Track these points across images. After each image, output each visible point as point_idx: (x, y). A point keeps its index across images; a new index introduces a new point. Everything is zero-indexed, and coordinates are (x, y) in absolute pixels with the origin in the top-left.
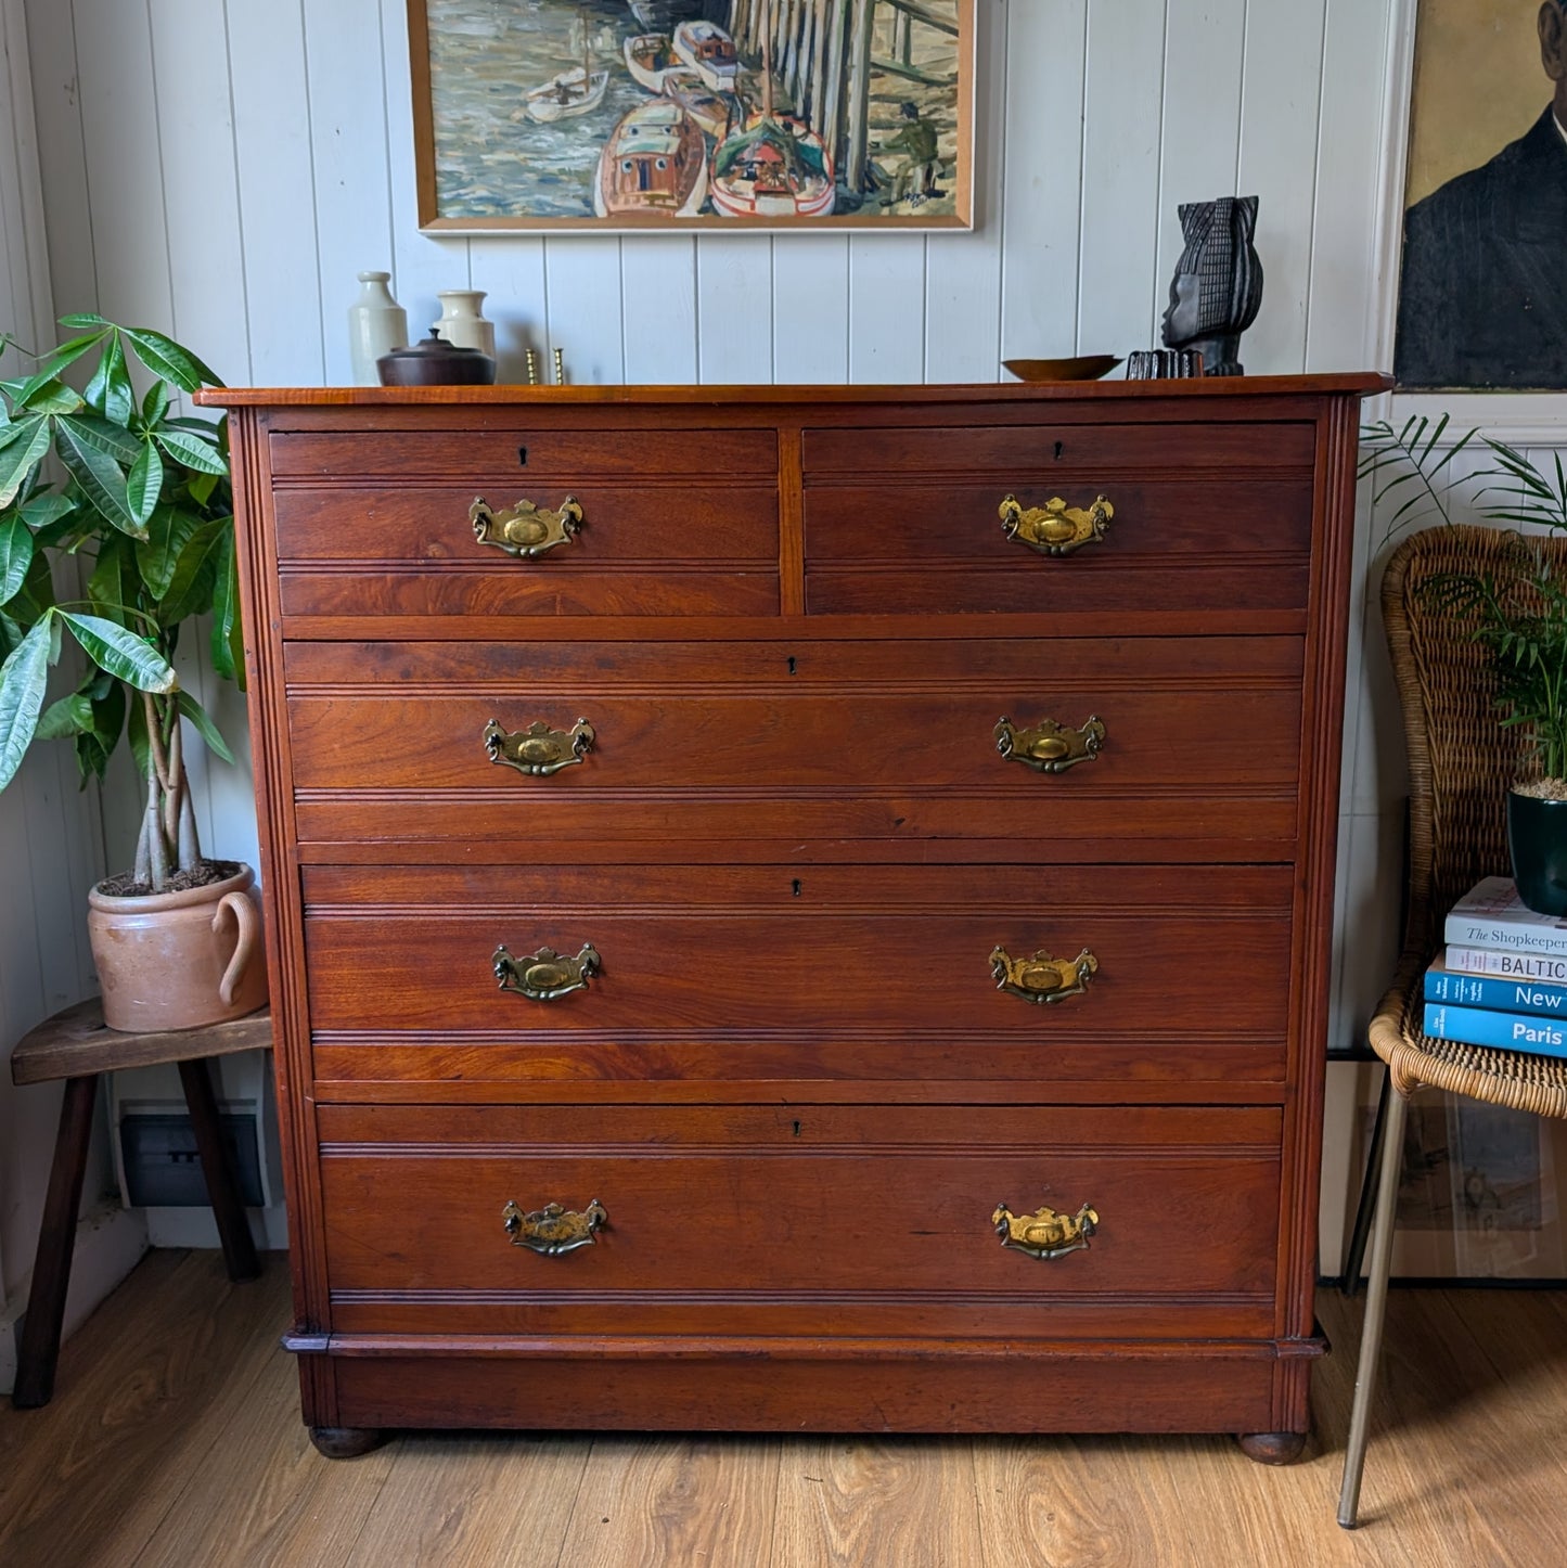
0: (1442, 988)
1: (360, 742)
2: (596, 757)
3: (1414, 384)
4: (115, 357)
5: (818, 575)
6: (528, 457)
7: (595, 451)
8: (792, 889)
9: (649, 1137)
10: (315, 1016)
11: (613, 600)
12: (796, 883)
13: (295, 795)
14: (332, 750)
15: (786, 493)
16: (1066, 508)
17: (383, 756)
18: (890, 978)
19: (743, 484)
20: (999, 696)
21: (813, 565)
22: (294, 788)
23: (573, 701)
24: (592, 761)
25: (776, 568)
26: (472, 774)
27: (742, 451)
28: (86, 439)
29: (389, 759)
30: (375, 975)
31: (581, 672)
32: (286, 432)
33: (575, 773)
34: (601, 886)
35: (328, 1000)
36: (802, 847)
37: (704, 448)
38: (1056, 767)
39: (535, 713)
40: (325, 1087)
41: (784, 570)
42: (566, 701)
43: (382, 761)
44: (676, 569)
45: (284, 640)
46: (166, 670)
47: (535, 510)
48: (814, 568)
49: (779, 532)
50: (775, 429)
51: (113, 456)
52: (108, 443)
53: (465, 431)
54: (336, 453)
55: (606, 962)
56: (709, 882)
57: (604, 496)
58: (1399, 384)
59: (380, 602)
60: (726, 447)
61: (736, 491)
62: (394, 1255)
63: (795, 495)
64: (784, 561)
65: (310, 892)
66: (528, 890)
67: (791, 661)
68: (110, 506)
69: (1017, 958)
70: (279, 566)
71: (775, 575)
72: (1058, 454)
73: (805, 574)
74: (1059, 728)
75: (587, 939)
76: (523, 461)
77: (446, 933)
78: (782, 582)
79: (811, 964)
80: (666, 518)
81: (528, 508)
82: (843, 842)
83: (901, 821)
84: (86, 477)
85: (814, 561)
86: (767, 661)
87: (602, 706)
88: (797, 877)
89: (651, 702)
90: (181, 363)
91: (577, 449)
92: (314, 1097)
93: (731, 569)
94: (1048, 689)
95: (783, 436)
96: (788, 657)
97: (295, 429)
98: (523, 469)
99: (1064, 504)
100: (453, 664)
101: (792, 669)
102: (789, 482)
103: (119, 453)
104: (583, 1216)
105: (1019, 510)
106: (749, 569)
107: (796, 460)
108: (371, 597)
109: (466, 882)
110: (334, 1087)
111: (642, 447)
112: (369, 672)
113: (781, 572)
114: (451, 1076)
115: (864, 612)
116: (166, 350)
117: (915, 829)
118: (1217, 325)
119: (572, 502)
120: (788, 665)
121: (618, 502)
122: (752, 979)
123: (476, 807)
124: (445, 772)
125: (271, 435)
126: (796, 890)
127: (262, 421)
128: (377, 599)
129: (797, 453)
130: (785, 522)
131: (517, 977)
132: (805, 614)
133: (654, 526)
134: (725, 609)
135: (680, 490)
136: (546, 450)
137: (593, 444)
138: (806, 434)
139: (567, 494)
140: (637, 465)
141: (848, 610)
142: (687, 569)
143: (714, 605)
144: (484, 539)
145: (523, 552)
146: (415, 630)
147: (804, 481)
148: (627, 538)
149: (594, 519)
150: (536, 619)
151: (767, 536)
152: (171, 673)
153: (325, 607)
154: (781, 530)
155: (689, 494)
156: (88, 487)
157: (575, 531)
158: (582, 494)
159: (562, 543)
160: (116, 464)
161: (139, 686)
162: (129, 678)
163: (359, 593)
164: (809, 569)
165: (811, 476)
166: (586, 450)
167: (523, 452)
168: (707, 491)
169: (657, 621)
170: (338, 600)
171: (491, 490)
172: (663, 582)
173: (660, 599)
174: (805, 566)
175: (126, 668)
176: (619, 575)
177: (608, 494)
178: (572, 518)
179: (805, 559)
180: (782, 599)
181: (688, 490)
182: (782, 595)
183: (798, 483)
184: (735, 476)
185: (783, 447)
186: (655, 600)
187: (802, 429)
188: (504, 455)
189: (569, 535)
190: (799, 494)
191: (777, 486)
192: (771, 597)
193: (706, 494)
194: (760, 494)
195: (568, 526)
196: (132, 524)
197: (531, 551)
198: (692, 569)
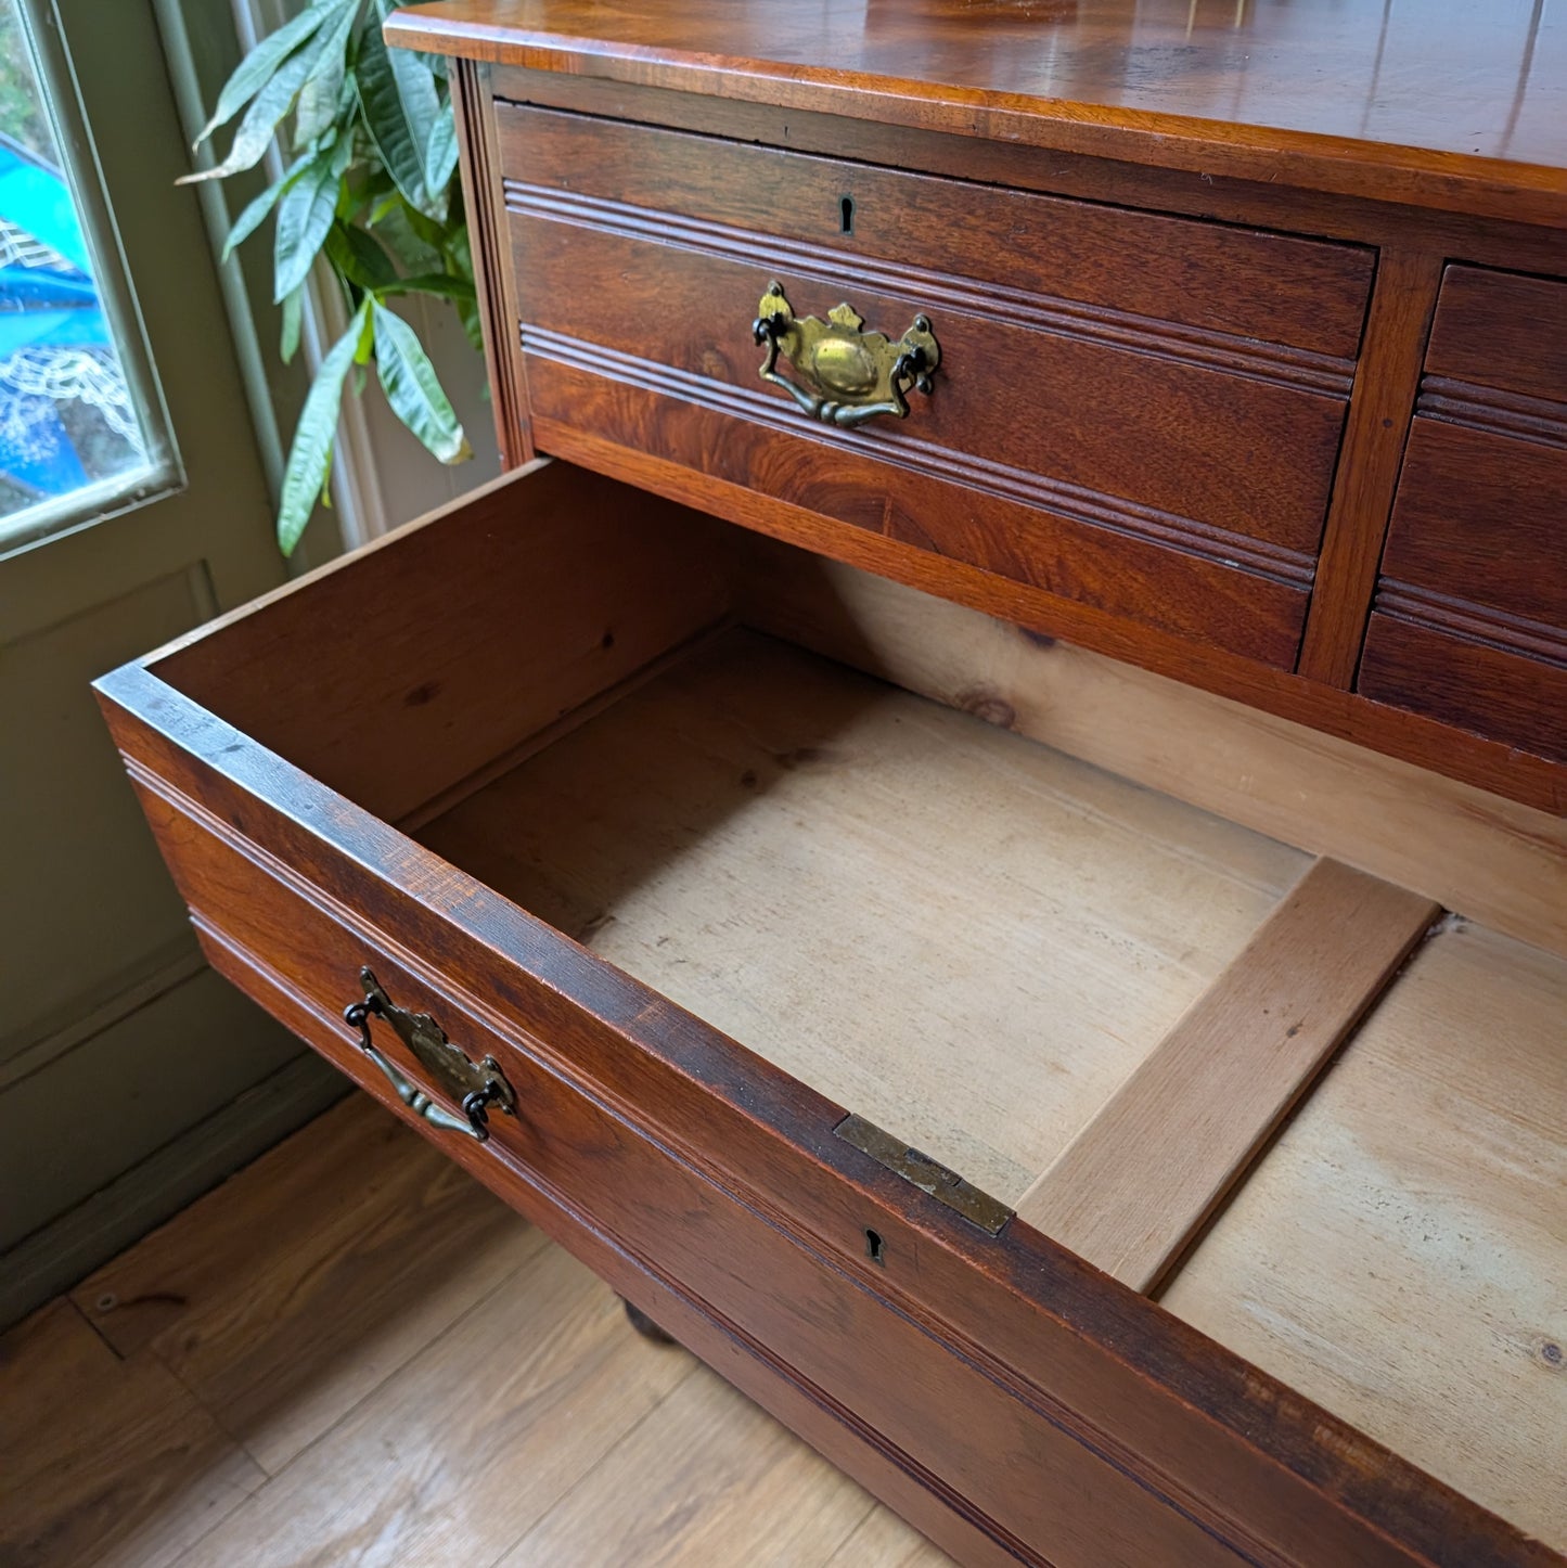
5: (1403, 619)
6: (854, 218)
7: (974, 229)
11: (977, 538)
15: (1367, 412)
19: (1270, 366)
21: (1396, 592)
25: (1310, 575)
27: (1282, 289)
32: (514, 103)
37: (1191, 266)
41: (1326, 583)
44: (1097, 511)
45: (536, 449)
46: (454, 427)
47: (860, 329)
48: (1398, 600)
49: (1330, 500)
50: (1376, 250)
53: (757, 143)
54: (576, 153)
57: (981, 328)
59: (641, 430)
60: (1246, 273)
61: (1250, 379)
63: (1387, 423)
64: (1330, 567)
68: (406, 158)
70: (522, 332)
71: (1302, 589)
73: (1373, 605)
76: (847, 226)
78: (1315, 607)
80: (1093, 403)
81: (848, 322)
85: (1397, 586)
91: (940, 216)
93: (1210, 544)
95: (1389, 270)
97: (525, 99)
98: (845, 239)
106: (1250, 557)
107: (1413, 333)
108: (630, 418)
111: (1063, 237)
113: (1319, 587)
115: (1494, 734)
119: (922, 328)
121: (1005, 346)
125: (496, 103)
127: (484, 78)
128: (637, 425)
129: (1418, 320)
130: (1350, 478)
132: (1354, 691)
133: (1067, 414)
134: (1182, 622)
135: (1127, 350)
136: (886, 210)
137: (971, 213)
138: (1452, 272)
139: (915, 309)
140: (1048, 276)
141: (1458, 717)
142: (1121, 518)
143: (1164, 608)
144: (771, 369)
145: (826, 410)
146: (686, 490)
147: (1420, 391)
148: (1015, 425)
149: (960, 370)
150: (855, 530)
151: (1300, 498)
152: (459, 434)
153: (576, 416)
154: (1338, 494)
155: (1148, 365)
156: (380, 126)
157: (924, 388)
158: (941, 315)
159: (888, 413)
160: (430, 81)
161: (428, 442)
162: (417, 428)
163: (616, 408)
164: (1385, 597)
165: (1440, 383)
166: (956, 224)
167: (847, 206)
168: (1186, 364)
169: (1049, 599)
170: (589, 410)
171: (795, 273)
172: (1071, 529)
173: (1060, 563)
174: (1377, 590)
175: (415, 415)
176: (996, 494)
177: (987, 326)
178: (915, 363)
179: (1378, 576)
180: (1307, 643)
181: (1147, 355)
182: (1309, 636)
183: (1404, 394)
184: (1255, 343)
185: (1386, 298)
186: (1052, 561)
187: (1447, 261)
188: (816, 205)
189: (900, 396)
190: (1399, 421)
191: (1350, 393)
192: (1285, 632)
193: (1183, 372)
194: (1308, 402)
195: (901, 381)
196: (425, 193)
197: (842, 413)
198: (1129, 520)
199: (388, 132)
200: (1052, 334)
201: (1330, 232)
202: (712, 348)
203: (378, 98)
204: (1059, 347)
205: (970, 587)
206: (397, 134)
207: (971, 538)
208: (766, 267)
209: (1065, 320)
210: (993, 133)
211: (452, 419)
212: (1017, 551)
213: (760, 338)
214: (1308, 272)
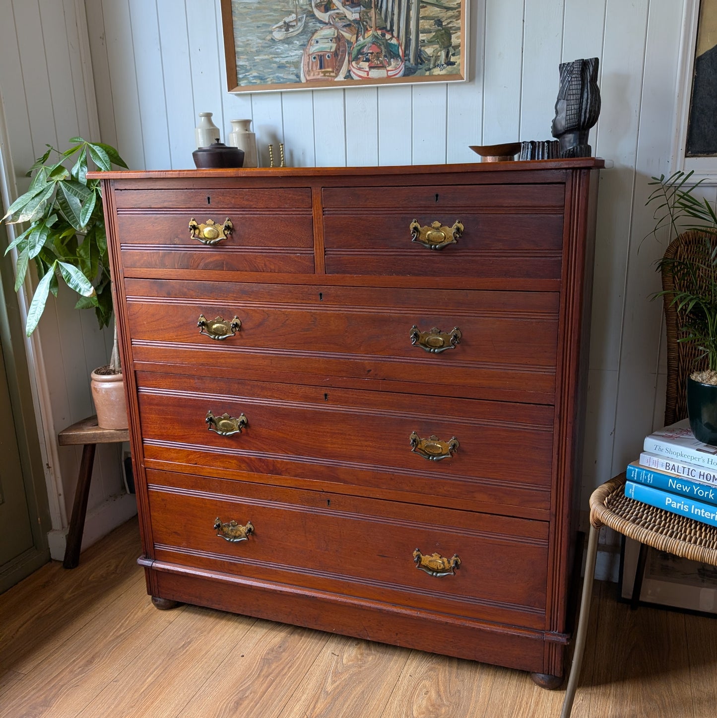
0: (634, 474)
1: (154, 321)
2: (242, 333)
3: (698, 152)
4: (84, 156)
5: (330, 255)
6: (210, 201)
7: (237, 198)
8: (324, 398)
9: (270, 498)
10: (143, 433)
11: (247, 265)
12: (326, 395)
13: (132, 342)
14: (144, 324)
15: (316, 217)
16: (441, 226)
17: (162, 328)
18: (366, 441)
19: (298, 213)
20: (412, 315)
21: (328, 251)
22: (131, 339)
23: (233, 308)
24: (241, 335)
25: (313, 252)
26: (195, 337)
27: (297, 198)
28: (69, 191)
29: (164, 329)
30: (164, 418)
31: (235, 295)
32: (121, 190)
33: (235, 340)
34: (247, 389)
35: (148, 427)
36: (328, 379)
37: (280, 197)
38: (436, 351)
39: (218, 313)
40: (148, 461)
41: (316, 253)
42: (229, 308)
43: (162, 330)
44: (271, 251)
45: (124, 278)
46: (91, 287)
47: (214, 224)
48: (329, 252)
49: (313, 236)
50: (311, 188)
51: (78, 198)
52: (78, 192)
53: (186, 189)
54: (140, 198)
55: (249, 422)
56: (290, 391)
57: (241, 218)
58: (690, 152)
59: (158, 263)
60: (290, 196)
61: (295, 216)
62: (174, 532)
63: (319, 218)
64: (316, 249)
65: (140, 382)
66: (219, 389)
67: (321, 294)
68: (73, 219)
69: (422, 438)
70: (121, 246)
71: (312, 255)
72: (437, 200)
73: (325, 255)
74: (440, 332)
75: (242, 412)
76: (209, 203)
77: (189, 403)
78: (315, 259)
79: (333, 431)
80: (266, 228)
81: (211, 223)
82: (345, 378)
83: (370, 370)
84: (66, 207)
85: (328, 249)
86: (311, 294)
87: (244, 311)
88: (327, 392)
89: (263, 311)
90: (106, 158)
91: (229, 197)
92: (144, 465)
93: (294, 252)
94: (434, 313)
95: (314, 191)
96: (319, 293)
97: (124, 189)
98: (209, 206)
99: (440, 224)
100: (185, 290)
101: (321, 298)
102: (316, 212)
103: (81, 197)
104: (244, 528)
105: (419, 227)
106: (301, 252)
107: (320, 201)
108: (154, 261)
109: (195, 383)
110: (151, 462)
111: (255, 196)
112: (155, 292)
113: (315, 254)
114: (193, 463)
115: (351, 274)
116: (101, 152)
117: (376, 375)
118: (574, 126)
119: (228, 220)
120: (319, 296)
121: (247, 221)
122: (308, 435)
123: (197, 352)
124: (186, 336)
125: (115, 191)
126: (326, 398)
127: (112, 185)
128: (156, 261)
129: (320, 199)
130: (316, 231)
131: (216, 424)
132: (326, 273)
133: (261, 231)
134: (292, 270)
135: (271, 216)
136: (218, 197)
137: (236, 195)
138: (324, 190)
139: (226, 217)
140: (254, 204)
141: (344, 272)
142: (276, 251)
143: (287, 268)
144: (193, 237)
145: (208, 242)
146: (171, 275)
147: (323, 211)
148: (251, 237)
149: (237, 228)
150: (217, 272)
151: (308, 237)
152: (93, 288)
153: (138, 264)
154: (314, 234)
155: (276, 217)
156: (65, 211)
157: (230, 233)
158: (232, 217)
159: (223, 239)
160: (79, 201)
161: (81, 293)
162: (77, 290)
163: (150, 259)
164: (327, 253)
165: (326, 209)
166: (233, 197)
167: (209, 198)
168: (283, 216)
169: (264, 274)
170: (142, 261)
171: (197, 215)
172: (266, 256)
173: (265, 265)
174: (325, 251)
175: (77, 286)
176: (248, 253)
177: (242, 217)
178: (227, 228)
179: (325, 248)
180: (316, 266)
181: (275, 216)
182: (316, 264)
183: (321, 213)
184: (294, 209)
185: (314, 196)
186: (263, 265)
187: (322, 187)
188: (202, 199)
189: (226, 236)
190: (321, 218)
191: (312, 214)
192: (311, 265)
193: (282, 217)
194: (305, 218)
195: (225, 231)
196: (80, 226)
197: (212, 242)
198: (278, 251)
199: (68, 213)
200: (256, 216)
201: (303, 186)
202: (177, 237)
203: (64, 205)
204: (257, 218)
205: (246, 277)
206: (70, 213)
207: (245, 265)
208: (190, 215)
209: (258, 212)
210: (239, 175)
211: (90, 285)
212: (255, 265)
213: (191, 229)
214: (300, 193)
